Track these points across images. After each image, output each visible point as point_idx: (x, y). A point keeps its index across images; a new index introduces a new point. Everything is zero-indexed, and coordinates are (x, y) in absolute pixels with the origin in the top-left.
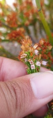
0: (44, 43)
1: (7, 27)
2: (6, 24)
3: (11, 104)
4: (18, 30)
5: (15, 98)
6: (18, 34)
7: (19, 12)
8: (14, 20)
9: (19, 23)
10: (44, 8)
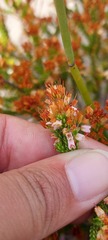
0: (95, 112)
1: (13, 87)
2: (11, 81)
3: (39, 214)
4: (34, 93)
5: (44, 203)
6: (34, 102)
7: (34, 59)
8: (26, 75)
9: (35, 81)
10: (81, 52)
